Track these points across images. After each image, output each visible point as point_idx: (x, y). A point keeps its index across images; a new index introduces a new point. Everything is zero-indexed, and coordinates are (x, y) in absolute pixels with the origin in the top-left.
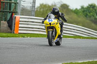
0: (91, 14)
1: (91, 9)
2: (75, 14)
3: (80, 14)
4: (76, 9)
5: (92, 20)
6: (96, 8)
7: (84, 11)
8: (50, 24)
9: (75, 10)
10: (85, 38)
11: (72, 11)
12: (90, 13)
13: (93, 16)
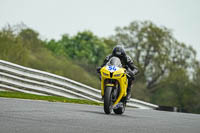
0: (83, 52)
1: (84, 42)
2: (50, 52)
3: (61, 51)
4: (53, 41)
5: (83, 66)
6: (92, 41)
7: (67, 47)
8: (111, 74)
9: (50, 43)
10: (72, 101)
11: (43, 44)
12: (80, 50)
13: (87, 57)
